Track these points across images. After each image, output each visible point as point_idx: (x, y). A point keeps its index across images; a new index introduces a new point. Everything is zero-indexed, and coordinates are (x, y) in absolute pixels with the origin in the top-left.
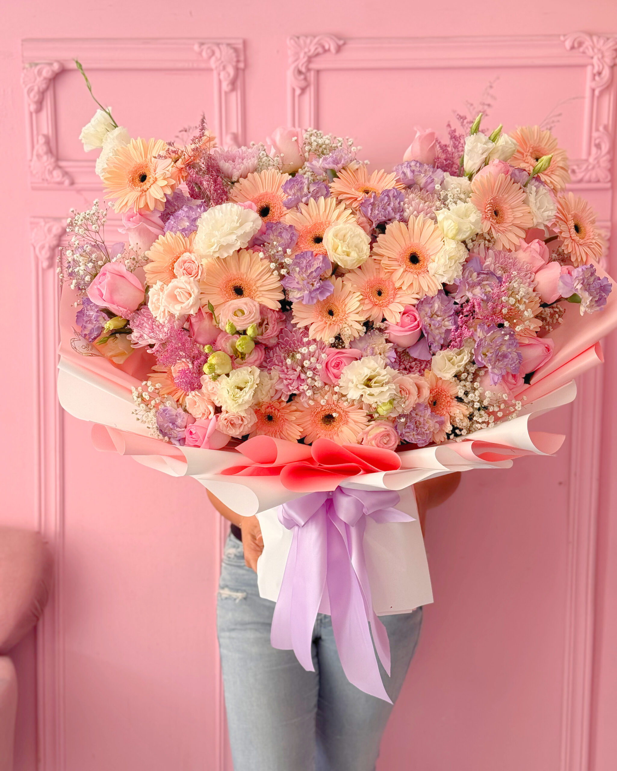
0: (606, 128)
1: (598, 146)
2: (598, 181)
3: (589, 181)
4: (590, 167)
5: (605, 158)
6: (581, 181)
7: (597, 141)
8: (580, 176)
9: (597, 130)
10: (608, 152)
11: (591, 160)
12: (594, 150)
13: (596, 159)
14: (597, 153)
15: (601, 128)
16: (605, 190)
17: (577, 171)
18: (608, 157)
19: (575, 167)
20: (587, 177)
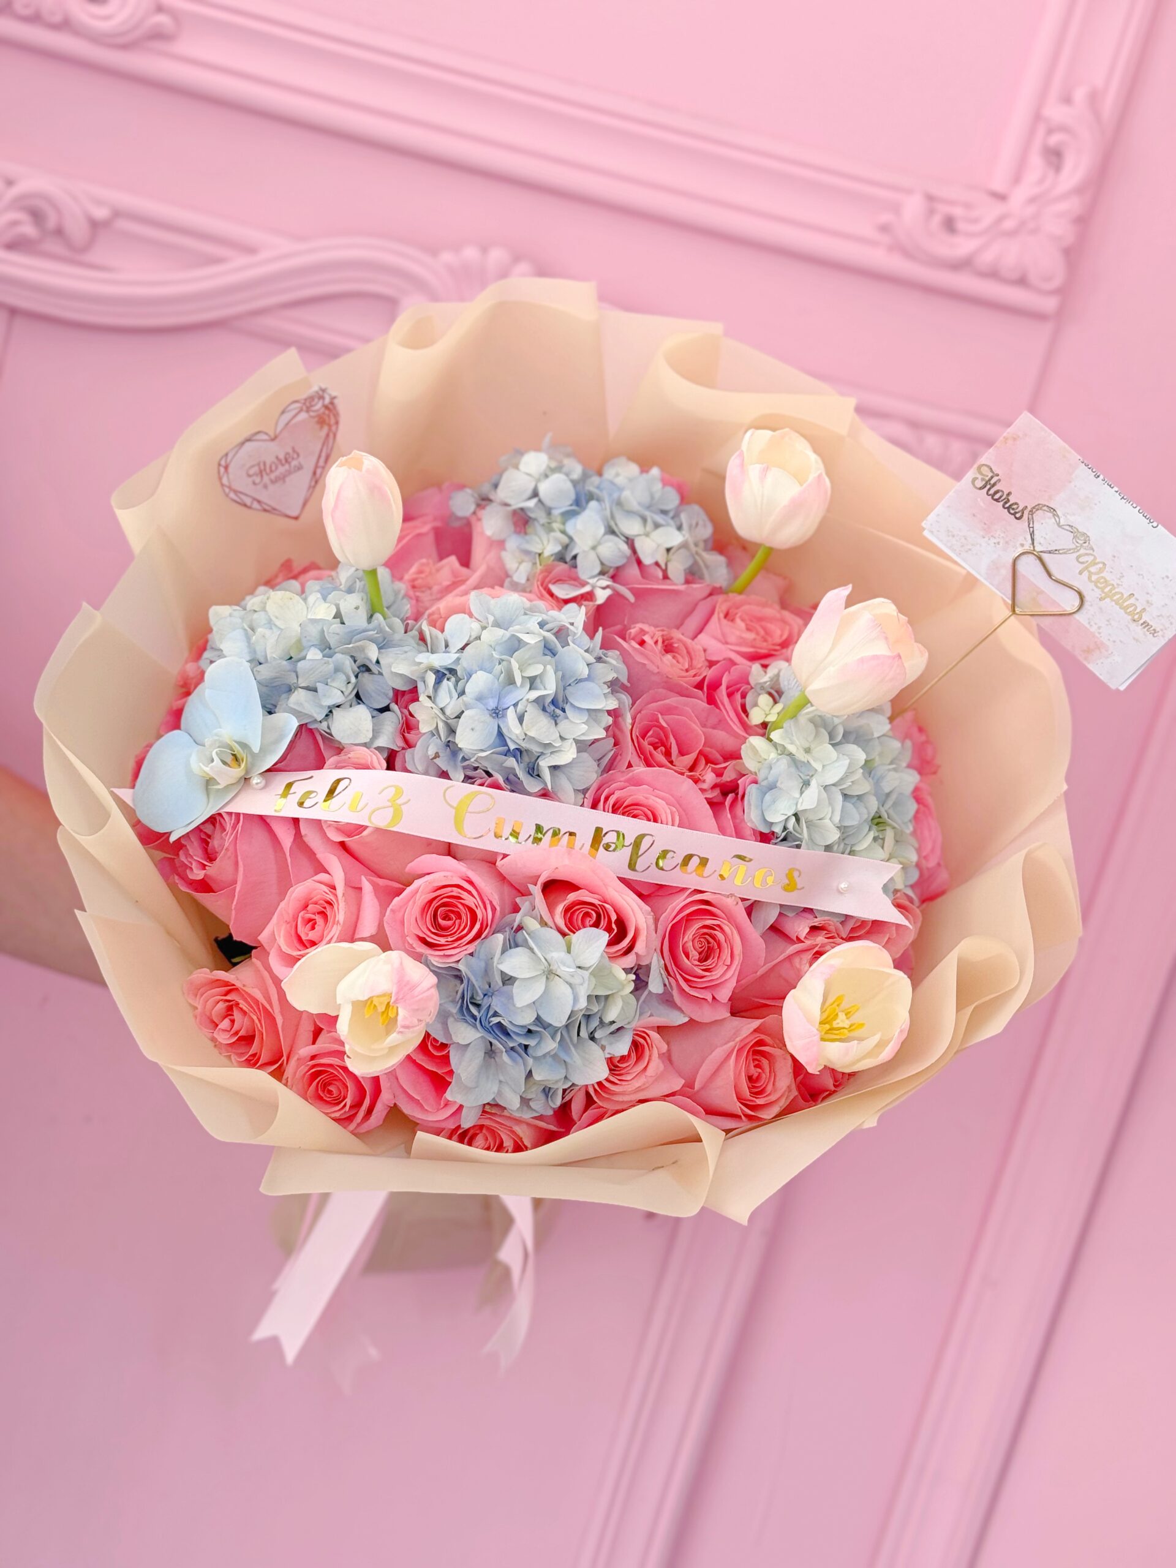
0: (1094, 98)
1: (1055, 157)
2: (1022, 281)
3: (993, 274)
4: (1009, 224)
5: (1063, 206)
6: (963, 265)
7: (1054, 139)
8: (962, 247)
9: (1067, 100)
10: (1079, 190)
11: (1019, 196)
12: (1036, 162)
13: (1032, 200)
14: (1041, 181)
15: (1080, 95)
16: (1039, 316)
17: (961, 226)
18: (1073, 206)
19: (957, 212)
20: (987, 258)
